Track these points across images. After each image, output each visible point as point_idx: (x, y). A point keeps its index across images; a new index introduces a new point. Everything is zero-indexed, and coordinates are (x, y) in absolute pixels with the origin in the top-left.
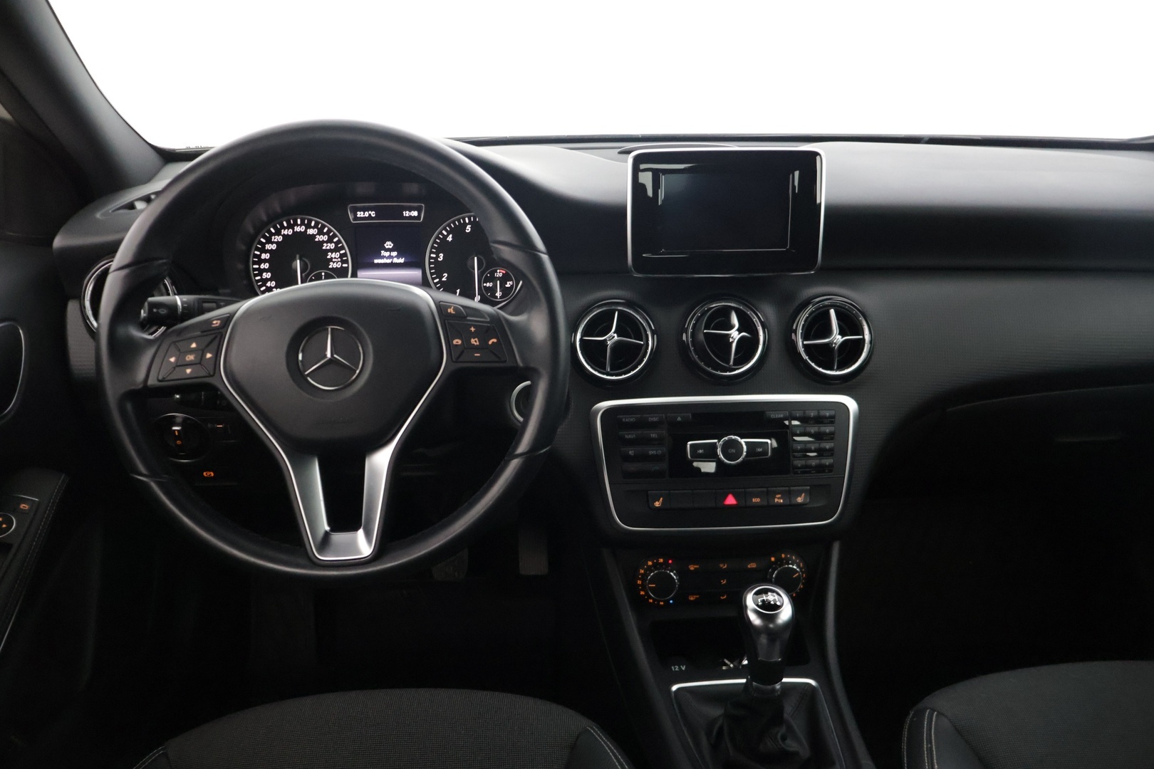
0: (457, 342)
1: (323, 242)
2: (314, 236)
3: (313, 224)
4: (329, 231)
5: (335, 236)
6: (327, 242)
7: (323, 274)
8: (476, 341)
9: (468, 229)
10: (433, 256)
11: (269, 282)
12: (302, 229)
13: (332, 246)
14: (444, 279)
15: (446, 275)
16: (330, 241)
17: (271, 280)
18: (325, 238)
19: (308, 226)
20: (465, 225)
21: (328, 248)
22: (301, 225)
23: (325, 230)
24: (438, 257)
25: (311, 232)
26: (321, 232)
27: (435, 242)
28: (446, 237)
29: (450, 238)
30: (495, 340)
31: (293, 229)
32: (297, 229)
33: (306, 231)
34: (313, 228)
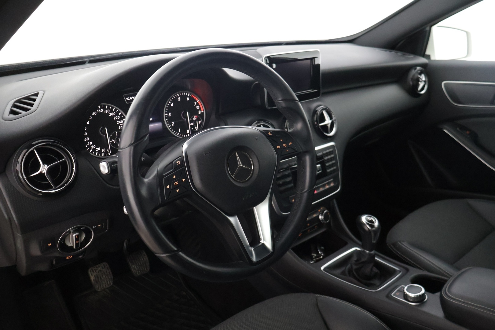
0: (278, 147)
1: (114, 116)
2: (108, 114)
3: (107, 107)
4: (116, 110)
5: (119, 112)
6: (115, 116)
7: (116, 133)
8: (285, 145)
9: (179, 99)
10: (166, 114)
11: (89, 143)
12: (102, 111)
13: (118, 117)
14: (173, 125)
15: (173, 123)
16: (117, 115)
17: (89, 141)
18: (114, 114)
19: (104, 109)
20: (178, 97)
21: (117, 119)
22: (100, 109)
23: (114, 109)
24: (168, 115)
25: (106, 111)
26: (111, 111)
27: (166, 108)
28: (170, 104)
29: (172, 105)
30: (291, 143)
31: (97, 112)
32: (99, 111)
33: (104, 111)
34: (107, 109)
